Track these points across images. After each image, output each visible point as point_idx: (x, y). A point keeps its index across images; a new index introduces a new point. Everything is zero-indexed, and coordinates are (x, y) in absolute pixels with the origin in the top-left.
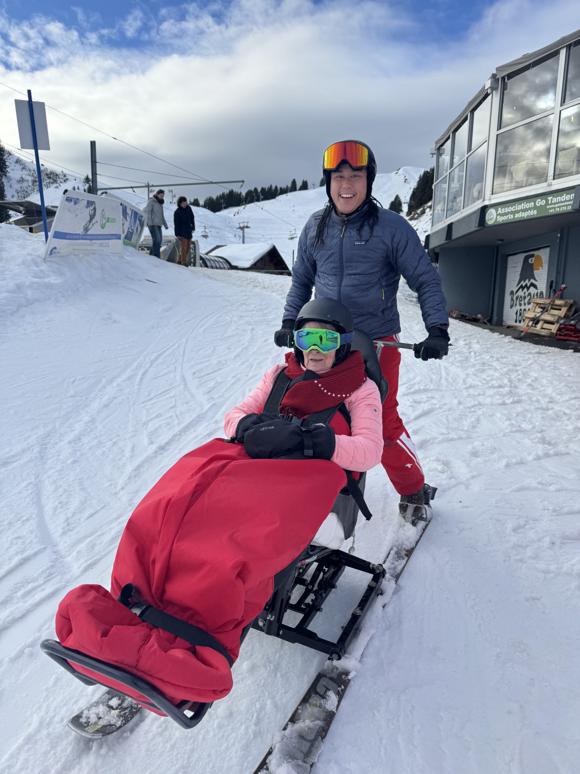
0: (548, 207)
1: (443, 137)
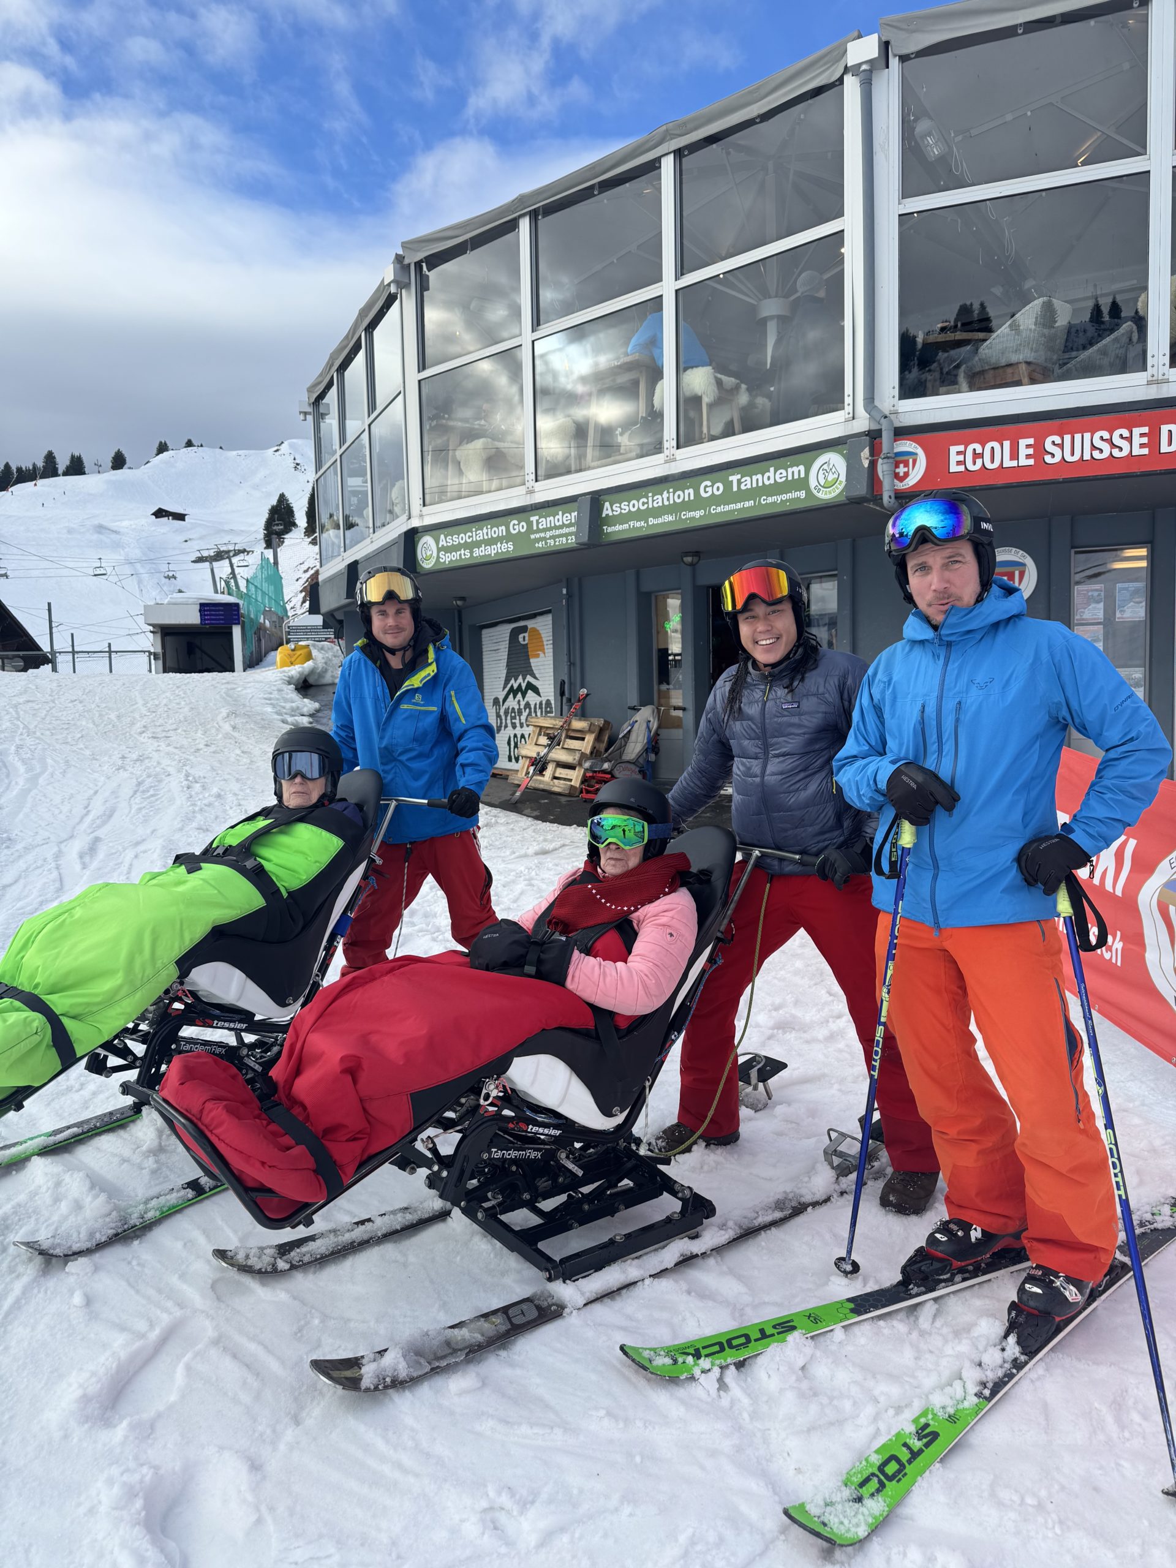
0: (532, 537)
1: (320, 379)
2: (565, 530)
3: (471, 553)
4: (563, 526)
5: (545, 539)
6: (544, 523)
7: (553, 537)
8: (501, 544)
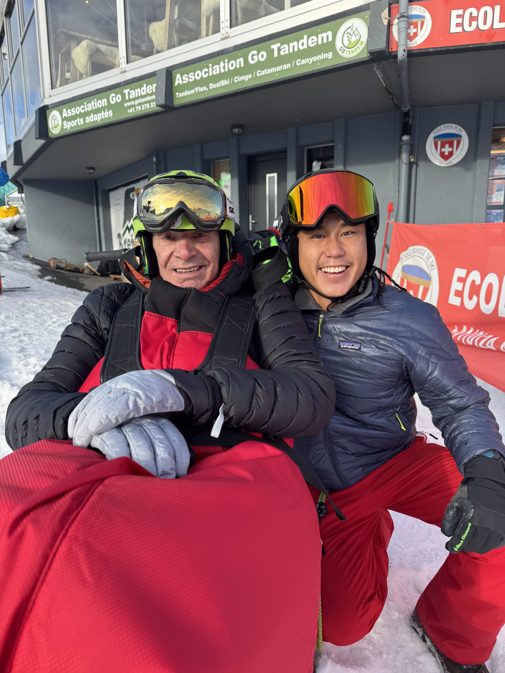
0: (126, 105)
2: (148, 98)
3: (84, 120)
4: (147, 95)
5: (134, 106)
6: (134, 94)
7: (140, 104)
8: (104, 112)
